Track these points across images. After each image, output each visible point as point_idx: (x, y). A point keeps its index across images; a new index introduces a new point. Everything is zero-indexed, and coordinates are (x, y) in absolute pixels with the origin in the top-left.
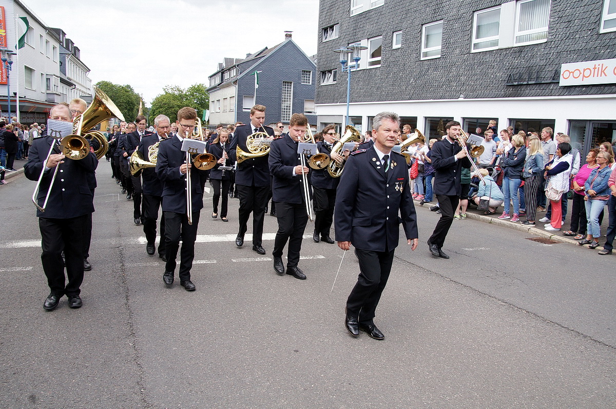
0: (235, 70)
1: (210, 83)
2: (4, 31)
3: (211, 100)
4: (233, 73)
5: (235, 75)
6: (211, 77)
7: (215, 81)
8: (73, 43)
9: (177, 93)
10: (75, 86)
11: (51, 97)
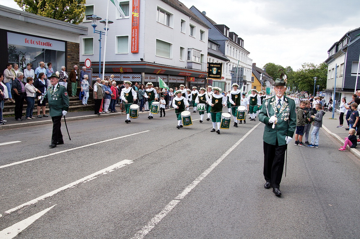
0: (346, 39)
1: (329, 55)
2: (138, 14)
3: (329, 69)
4: (345, 42)
5: (346, 43)
6: (329, 51)
7: (332, 53)
8: (236, 35)
9: (311, 68)
10: (229, 61)
11: (190, 65)
